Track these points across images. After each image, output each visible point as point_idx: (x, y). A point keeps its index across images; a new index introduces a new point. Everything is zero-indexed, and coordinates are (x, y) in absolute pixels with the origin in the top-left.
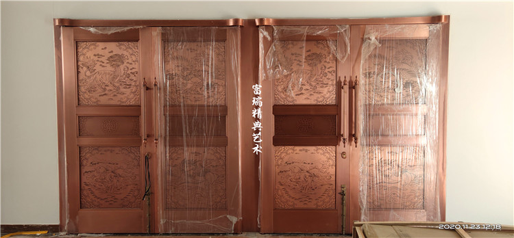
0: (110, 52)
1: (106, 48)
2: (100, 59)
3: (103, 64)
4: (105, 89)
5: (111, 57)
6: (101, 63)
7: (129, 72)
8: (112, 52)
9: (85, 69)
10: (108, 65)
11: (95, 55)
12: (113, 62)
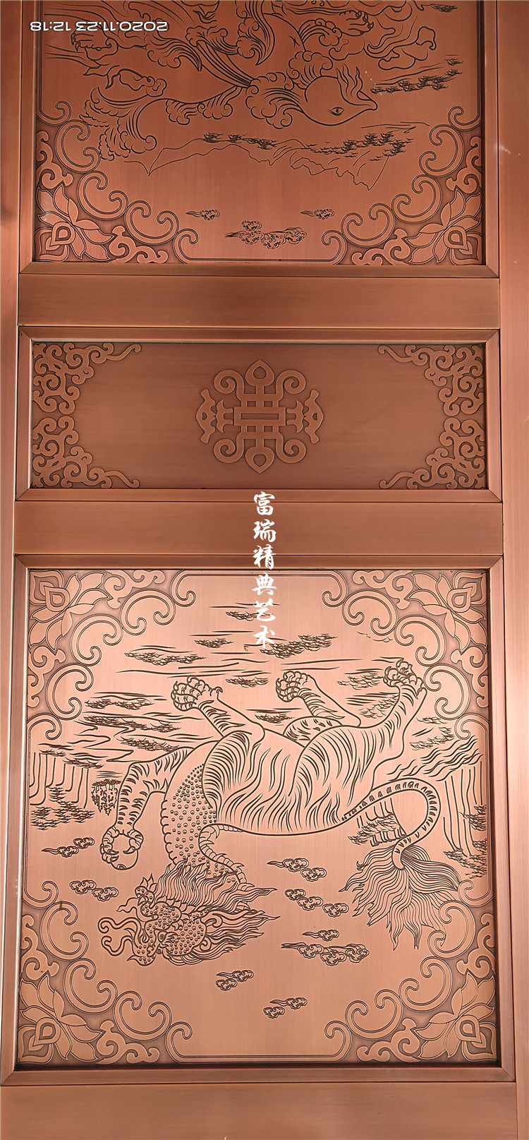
0: (243, 976)
1: (273, 1011)
2: (318, 919)
3: (297, 880)
4: (287, 688)
5: (232, 940)
6: (310, 889)
7: (100, 823)
8: (226, 982)
9: (435, 847)
10: (256, 874)
11: (357, 952)
12: (216, 896)
